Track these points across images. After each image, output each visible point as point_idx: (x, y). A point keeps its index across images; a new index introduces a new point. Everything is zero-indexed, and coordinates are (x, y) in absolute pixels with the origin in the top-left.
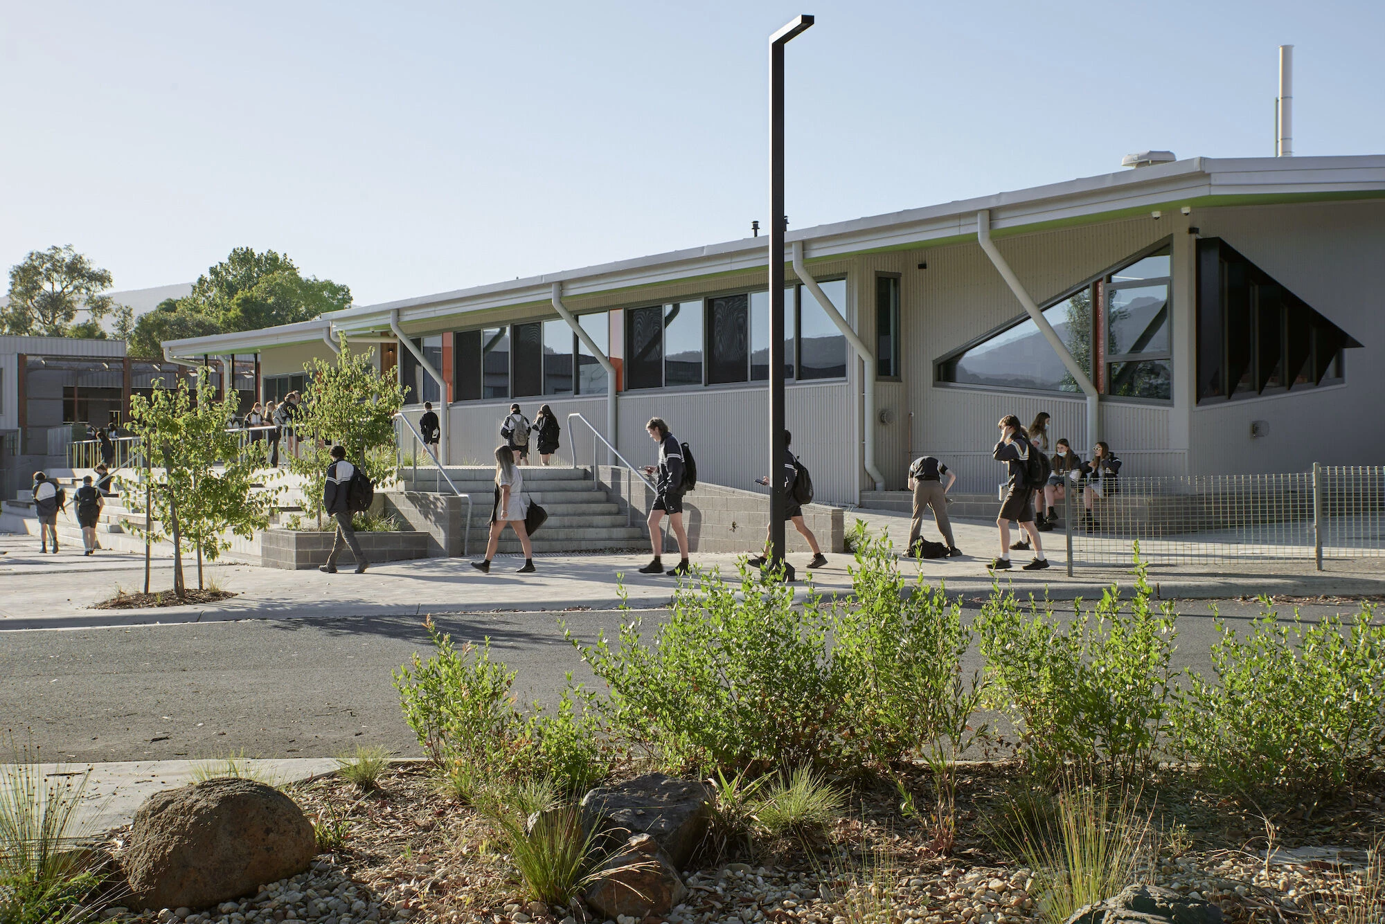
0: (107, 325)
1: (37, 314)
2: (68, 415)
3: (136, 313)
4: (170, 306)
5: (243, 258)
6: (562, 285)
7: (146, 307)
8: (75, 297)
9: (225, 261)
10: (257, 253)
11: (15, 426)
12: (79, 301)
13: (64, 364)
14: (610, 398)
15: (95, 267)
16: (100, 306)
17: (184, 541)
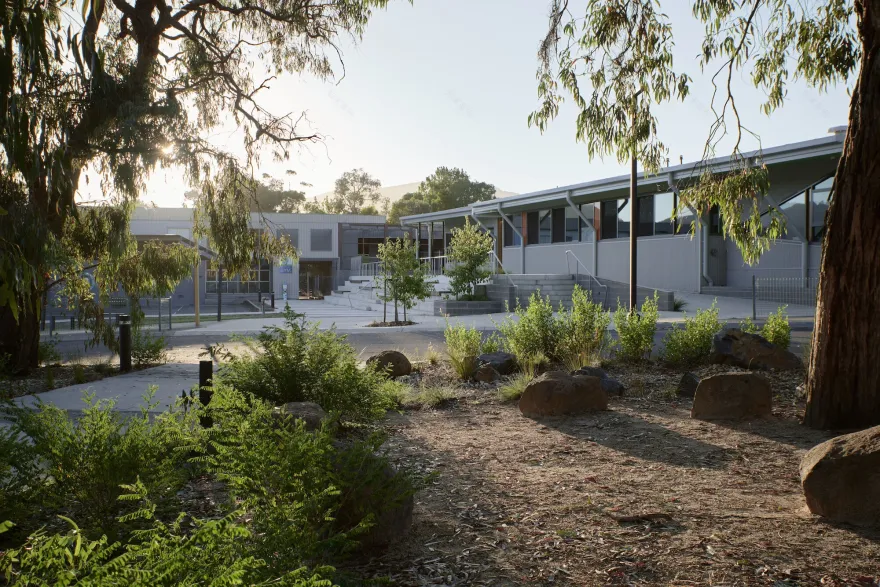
0: (379, 207)
1: (347, 202)
2: (360, 252)
3: (392, 201)
4: (408, 196)
5: (442, 172)
6: (571, 191)
7: (397, 197)
8: (364, 193)
9: (434, 174)
10: (449, 169)
11: (337, 256)
12: (366, 195)
13: (359, 228)
14: (593, 244)
15: (373, 179)
16: (375, 198)
17: (399, 302)
